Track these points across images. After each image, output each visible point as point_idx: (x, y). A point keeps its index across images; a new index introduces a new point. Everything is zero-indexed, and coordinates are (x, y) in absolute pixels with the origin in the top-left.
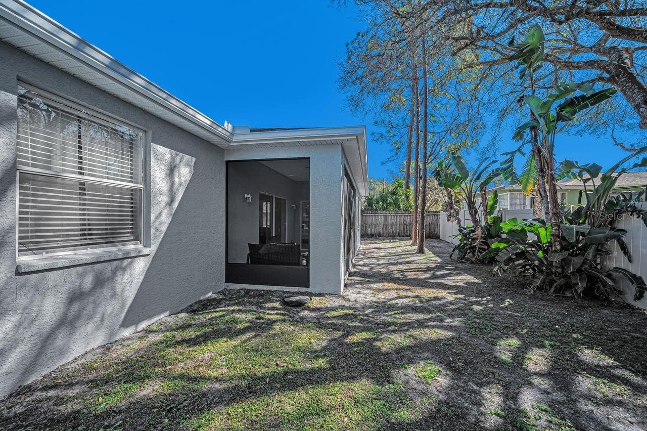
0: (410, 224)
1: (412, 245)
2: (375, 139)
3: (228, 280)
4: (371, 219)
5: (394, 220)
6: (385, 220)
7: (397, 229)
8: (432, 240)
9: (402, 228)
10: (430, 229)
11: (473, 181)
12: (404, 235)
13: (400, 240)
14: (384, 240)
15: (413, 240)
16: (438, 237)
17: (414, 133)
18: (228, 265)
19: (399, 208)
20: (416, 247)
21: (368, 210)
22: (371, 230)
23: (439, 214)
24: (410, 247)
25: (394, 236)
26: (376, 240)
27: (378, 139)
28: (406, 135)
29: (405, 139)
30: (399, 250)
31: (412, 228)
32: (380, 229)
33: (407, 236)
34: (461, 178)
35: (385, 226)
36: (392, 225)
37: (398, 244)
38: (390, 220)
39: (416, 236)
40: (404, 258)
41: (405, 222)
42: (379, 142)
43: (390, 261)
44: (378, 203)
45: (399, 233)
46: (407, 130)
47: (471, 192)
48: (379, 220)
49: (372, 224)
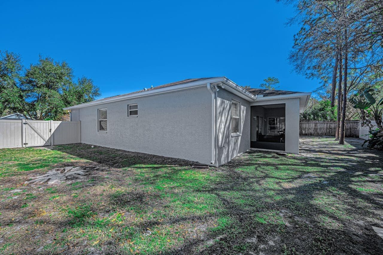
0: (334, 128)
1: (336, 140)
2: (308, 77)
3: (251, 147)
4: (305, 125)
5: (322, 126)
6: (315, 126)
7: (324, 131)
8: (352, 138)
9: (328, 131)
10: (350, 131)
11: (378, 105)
12: (330, 134)
13: (326, 138)
14: (315, 137)
15: (336, 137)
16: (357, 137)
17: (338, 71)
18: (251, 141)
19: (326, 119)
20: (338, 142)
21: (303, 120)
22: (305, 132)
23: (359, 122)
24: (334, 141)
25: (322, 135)
26: (309, 137)
27: (310, 77)
28: (332, 73)
29: (331, 75)
30: (326, 143)
31: (336, 130)
32: (312, 131)
33: (332, 136)
34: (370, 103)
35: (316, 129)
36: (320, 129)
37: (325, 139)
38: (319, 126)
39: (338, 135)
40: (330, 146)
41: (330, 127)
42: (311, 78)
43: (320, 147)
44: (310, 116)
45: (325, 134)
46: (333, 69)
47: (377, 111)
48: (311, 126)
49: (306, 128)
